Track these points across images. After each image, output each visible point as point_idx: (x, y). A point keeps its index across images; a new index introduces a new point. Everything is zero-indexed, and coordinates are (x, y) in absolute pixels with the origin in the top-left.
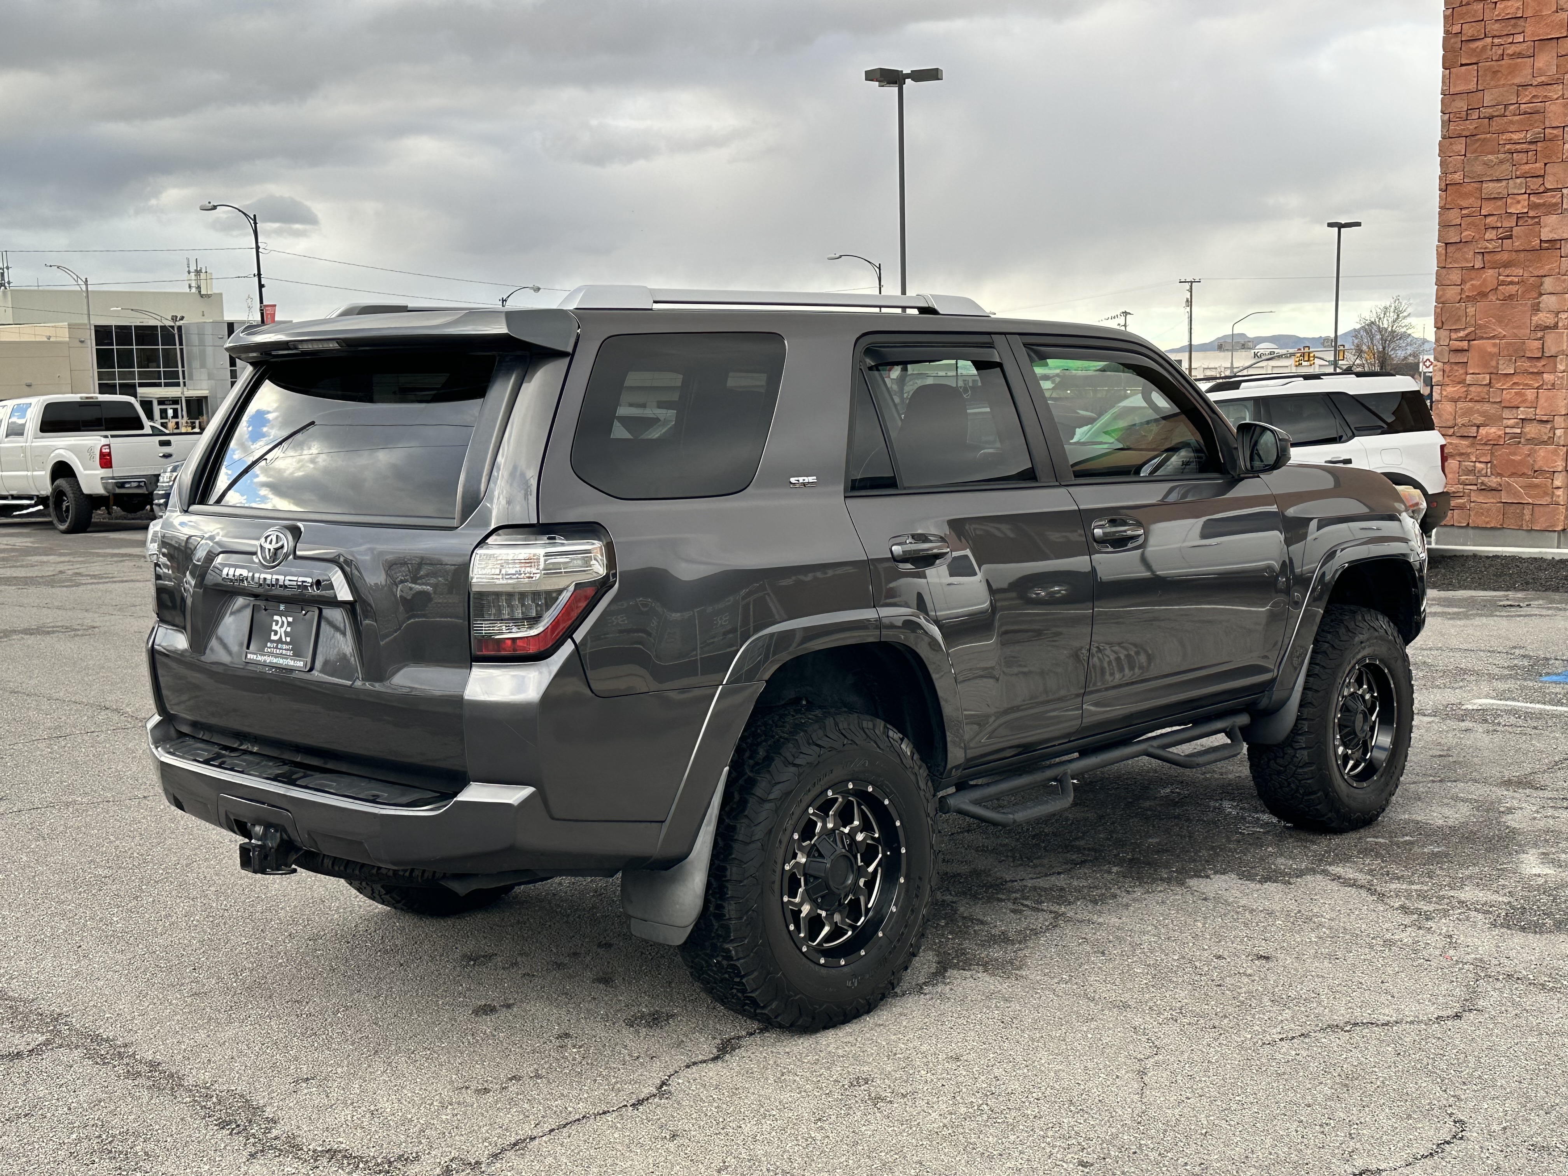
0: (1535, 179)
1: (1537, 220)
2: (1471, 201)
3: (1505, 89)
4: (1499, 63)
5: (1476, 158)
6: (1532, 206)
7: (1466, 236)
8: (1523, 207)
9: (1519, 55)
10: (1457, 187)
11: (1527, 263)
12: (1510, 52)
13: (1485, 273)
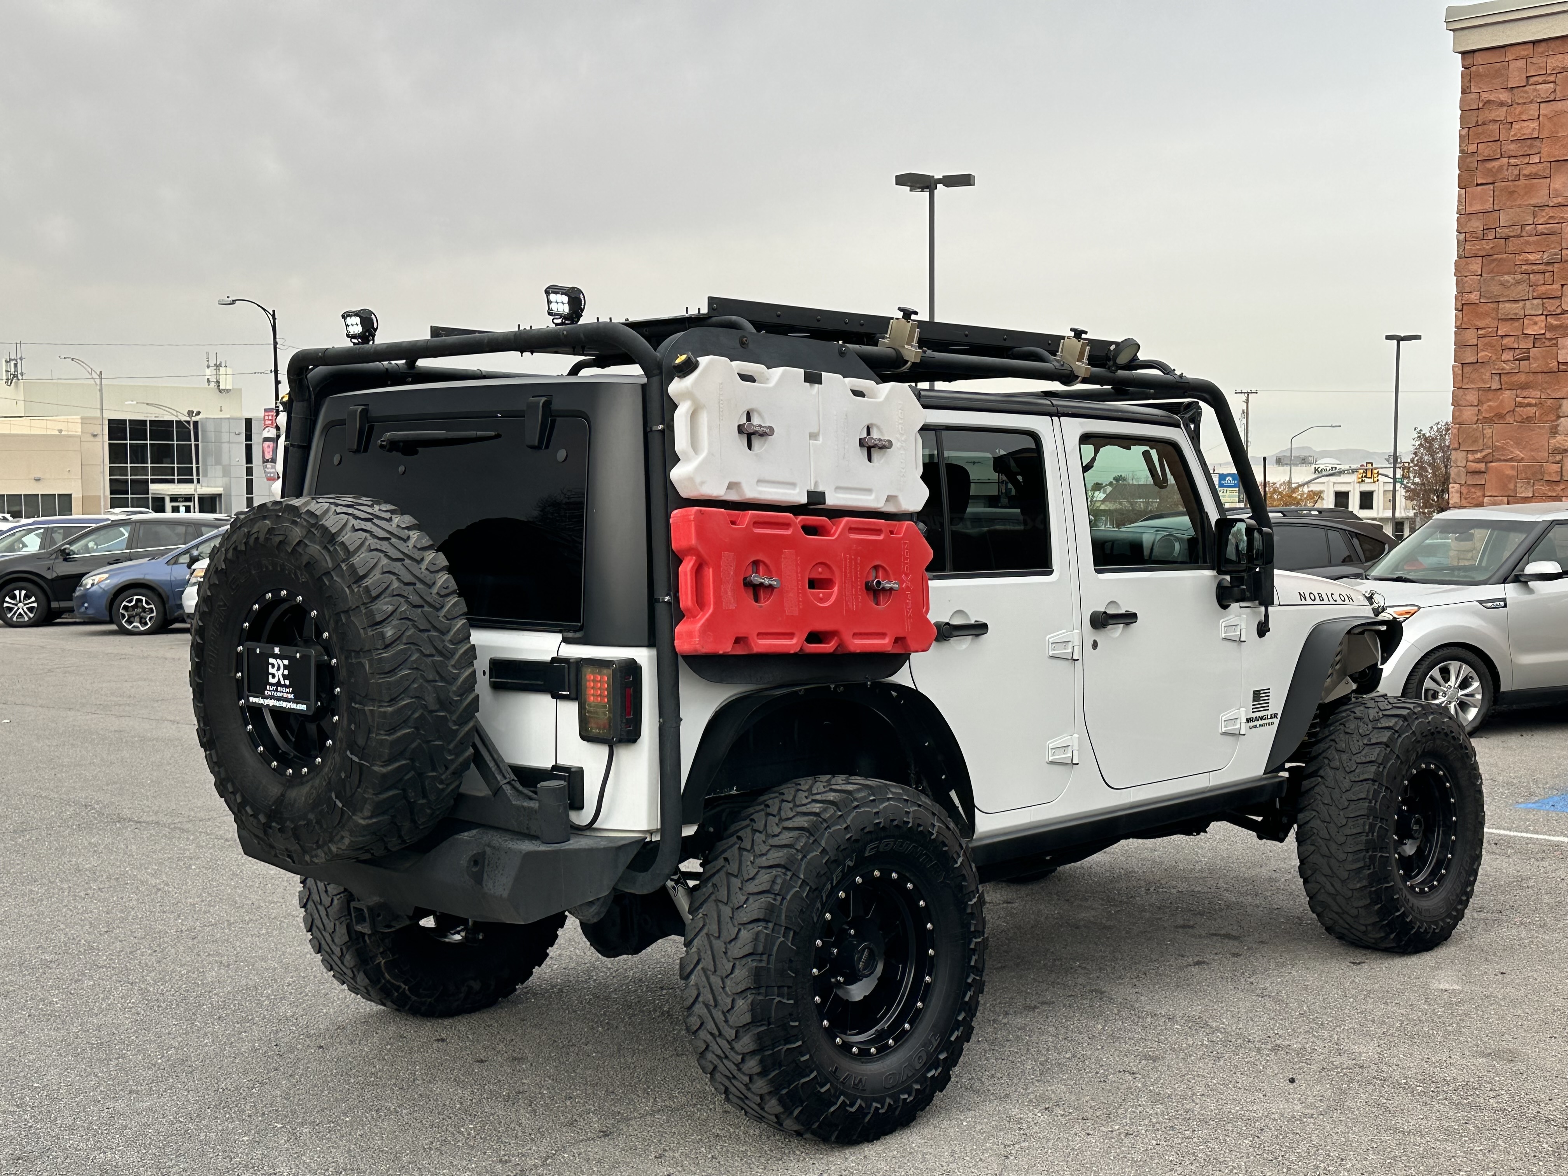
0: (1551, 301)
1: (1554, 342)
2: (1488, 321)
3: (1521, 209)
4: (1516, 183)
5: (1492, 279)
6: (1549, 328)
7: (1482, 356)
8: (1541, 328)
9: (1536, 176)
10: (1473, 306)
11: (1545, 385)
12: (1526, 172)
13: (1502, 393)
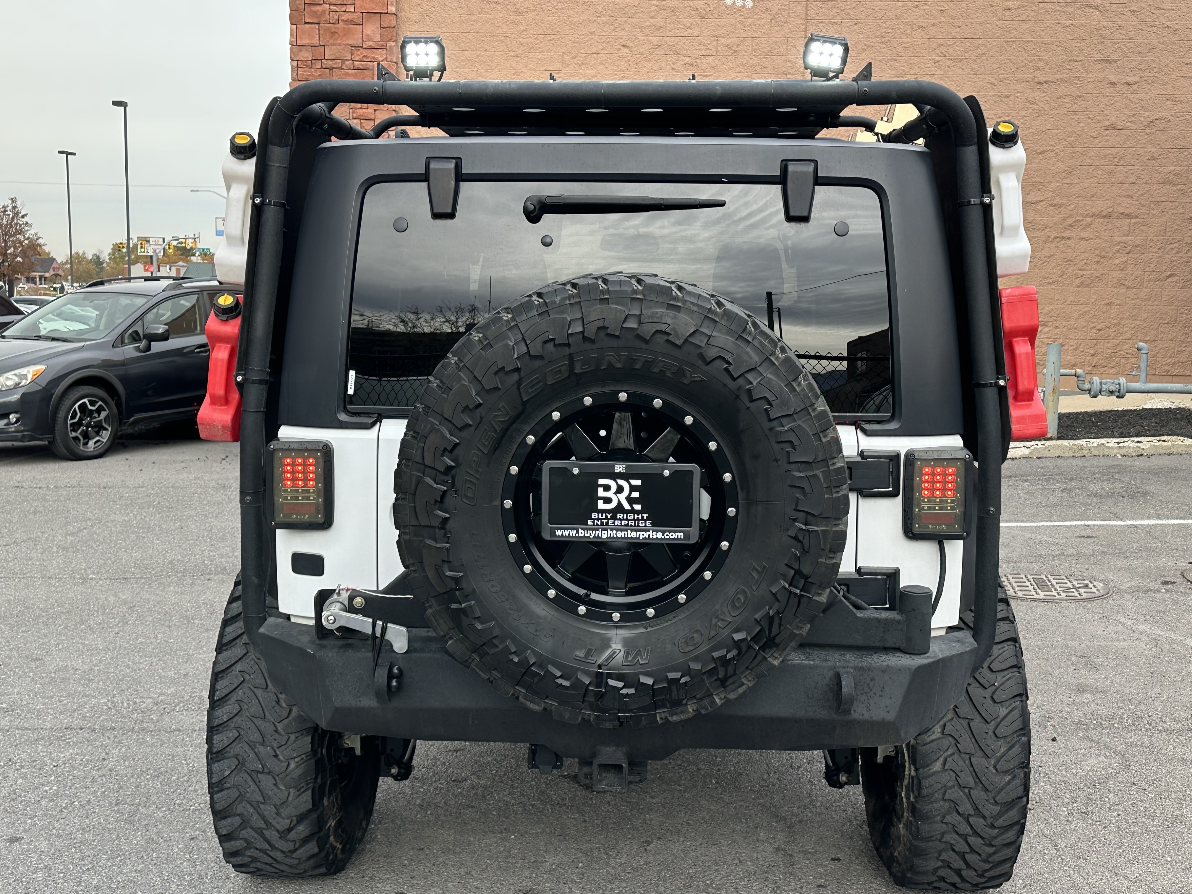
9: (352, 22)
12: (343, 18)
